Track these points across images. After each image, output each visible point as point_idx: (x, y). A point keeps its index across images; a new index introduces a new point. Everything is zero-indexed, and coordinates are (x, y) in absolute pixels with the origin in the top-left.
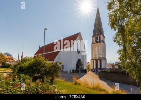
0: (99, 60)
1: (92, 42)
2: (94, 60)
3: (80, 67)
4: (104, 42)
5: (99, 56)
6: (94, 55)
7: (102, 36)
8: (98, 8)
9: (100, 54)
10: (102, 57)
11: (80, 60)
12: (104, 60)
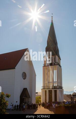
0: (53, 90)
1: (45, 64)
2: (47, 90)
3: (26, 100)
4: (60, 66)
5: (54, 84)
6: (47, 82)
7: (57, 56)
8: (52, 21)
9: (55, 81)
10: (58, 86)
11: (26, 89)
12: (59, 89)
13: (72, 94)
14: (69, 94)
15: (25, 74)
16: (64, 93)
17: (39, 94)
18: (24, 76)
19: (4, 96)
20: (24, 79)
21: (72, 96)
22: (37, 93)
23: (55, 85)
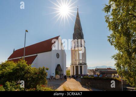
0: (79, 66)
2: (74, 66)
9: (80, 59)
10: (83, 63)
11: (59, 65)
12: (84, 65)
13: (94, 69)
14: (92, 69)
15: (58, 54)
16: (88, 68)
17: (68, 69)
18: (58, 56)
19: (45, 69)
20: (58, 58)
21: (94, 71)
22: (67, 68)
23: (80, 62)
